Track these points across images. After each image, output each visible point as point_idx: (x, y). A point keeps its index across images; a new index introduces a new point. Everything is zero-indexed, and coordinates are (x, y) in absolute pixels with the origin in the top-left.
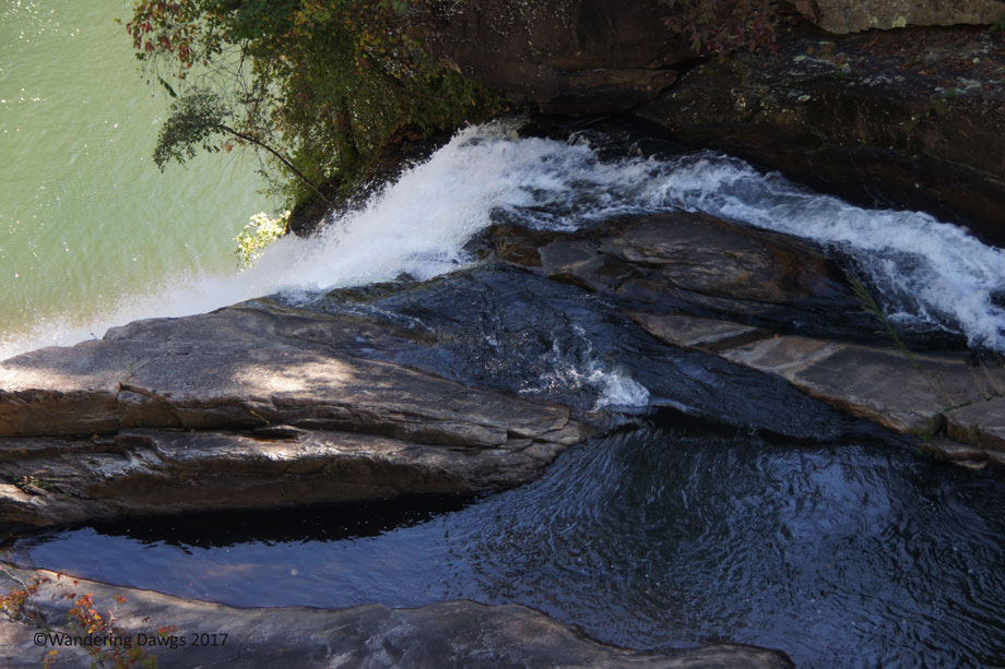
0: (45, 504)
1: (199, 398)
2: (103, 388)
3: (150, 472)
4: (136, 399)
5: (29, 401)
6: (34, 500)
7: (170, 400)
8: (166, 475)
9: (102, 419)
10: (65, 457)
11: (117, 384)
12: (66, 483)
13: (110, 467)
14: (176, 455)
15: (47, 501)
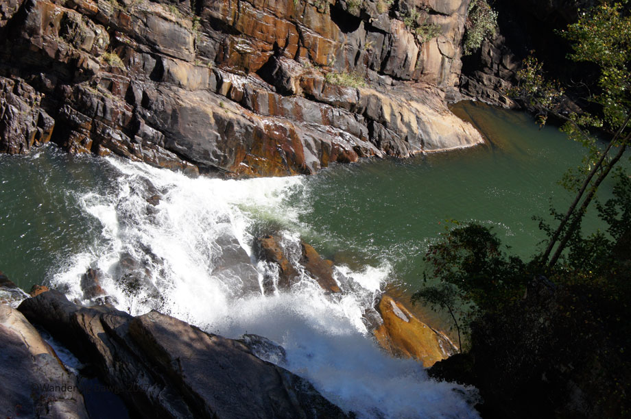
0: (113, 374)
1: (193, 388)
2: (171, 354)
3: (149, 397)
4: (175, 368)
5: (147, 334)
6: (111, 369)
7: (184, 379)
8: (152, 403)
9: (162, 363)
10: (139, 365)
11: (178, 357)
12: (127, 373)
13: (143, 382)
14: (161, 400)
15: (115, 374)
